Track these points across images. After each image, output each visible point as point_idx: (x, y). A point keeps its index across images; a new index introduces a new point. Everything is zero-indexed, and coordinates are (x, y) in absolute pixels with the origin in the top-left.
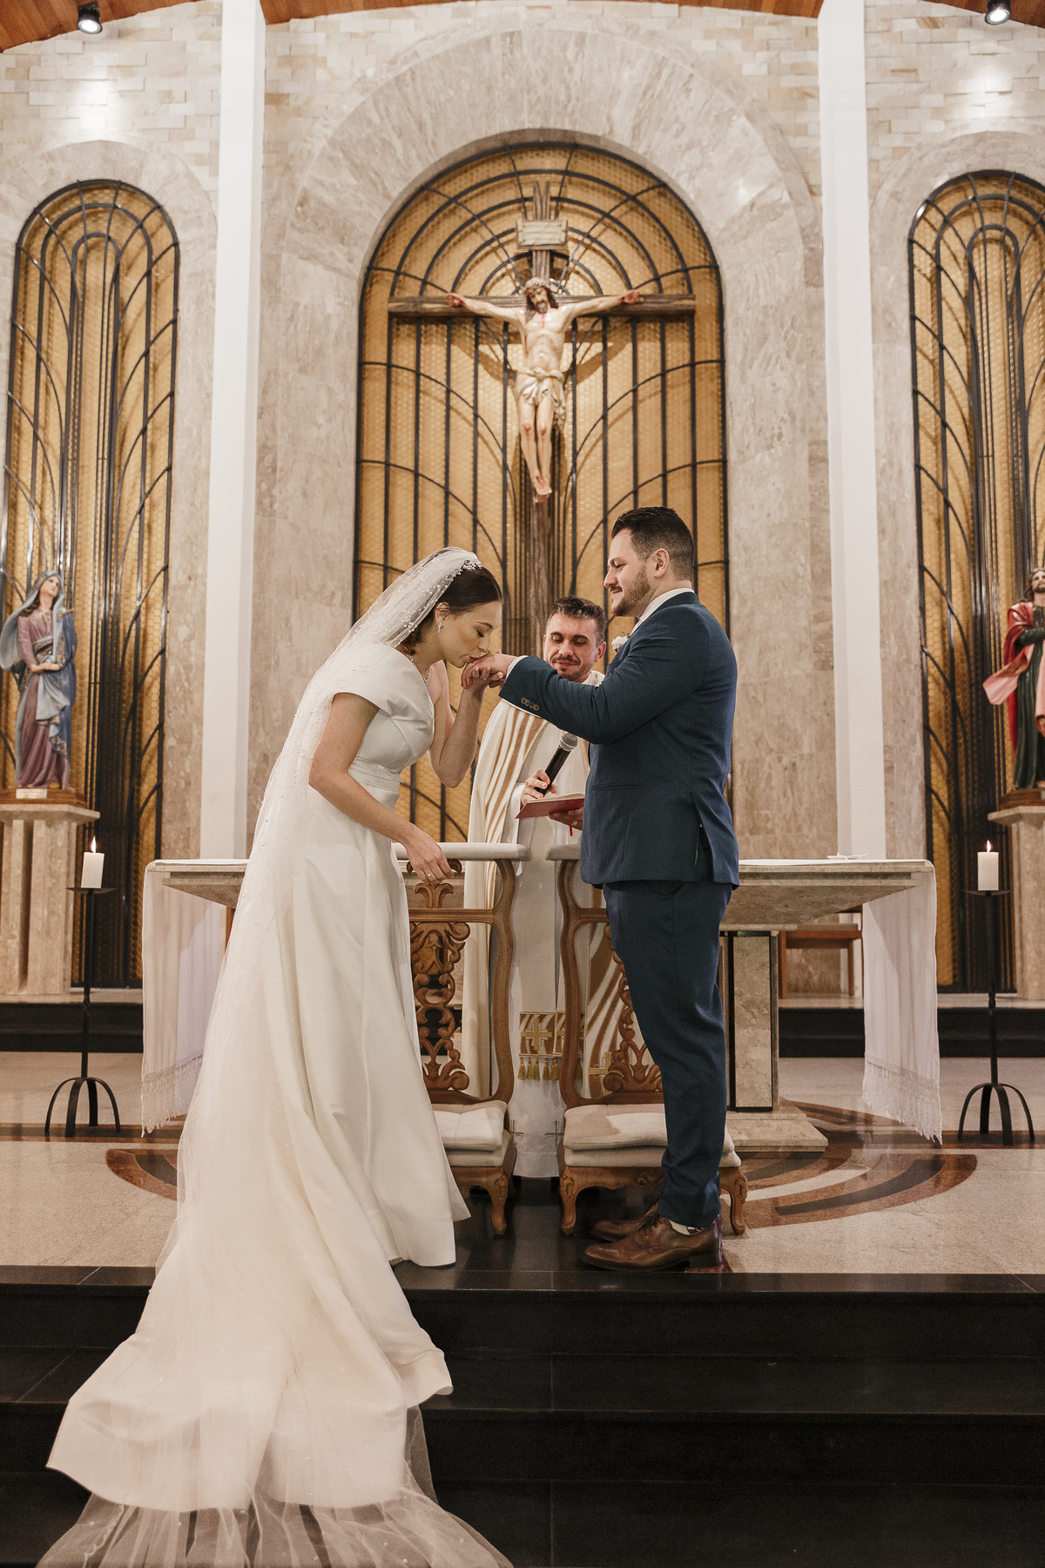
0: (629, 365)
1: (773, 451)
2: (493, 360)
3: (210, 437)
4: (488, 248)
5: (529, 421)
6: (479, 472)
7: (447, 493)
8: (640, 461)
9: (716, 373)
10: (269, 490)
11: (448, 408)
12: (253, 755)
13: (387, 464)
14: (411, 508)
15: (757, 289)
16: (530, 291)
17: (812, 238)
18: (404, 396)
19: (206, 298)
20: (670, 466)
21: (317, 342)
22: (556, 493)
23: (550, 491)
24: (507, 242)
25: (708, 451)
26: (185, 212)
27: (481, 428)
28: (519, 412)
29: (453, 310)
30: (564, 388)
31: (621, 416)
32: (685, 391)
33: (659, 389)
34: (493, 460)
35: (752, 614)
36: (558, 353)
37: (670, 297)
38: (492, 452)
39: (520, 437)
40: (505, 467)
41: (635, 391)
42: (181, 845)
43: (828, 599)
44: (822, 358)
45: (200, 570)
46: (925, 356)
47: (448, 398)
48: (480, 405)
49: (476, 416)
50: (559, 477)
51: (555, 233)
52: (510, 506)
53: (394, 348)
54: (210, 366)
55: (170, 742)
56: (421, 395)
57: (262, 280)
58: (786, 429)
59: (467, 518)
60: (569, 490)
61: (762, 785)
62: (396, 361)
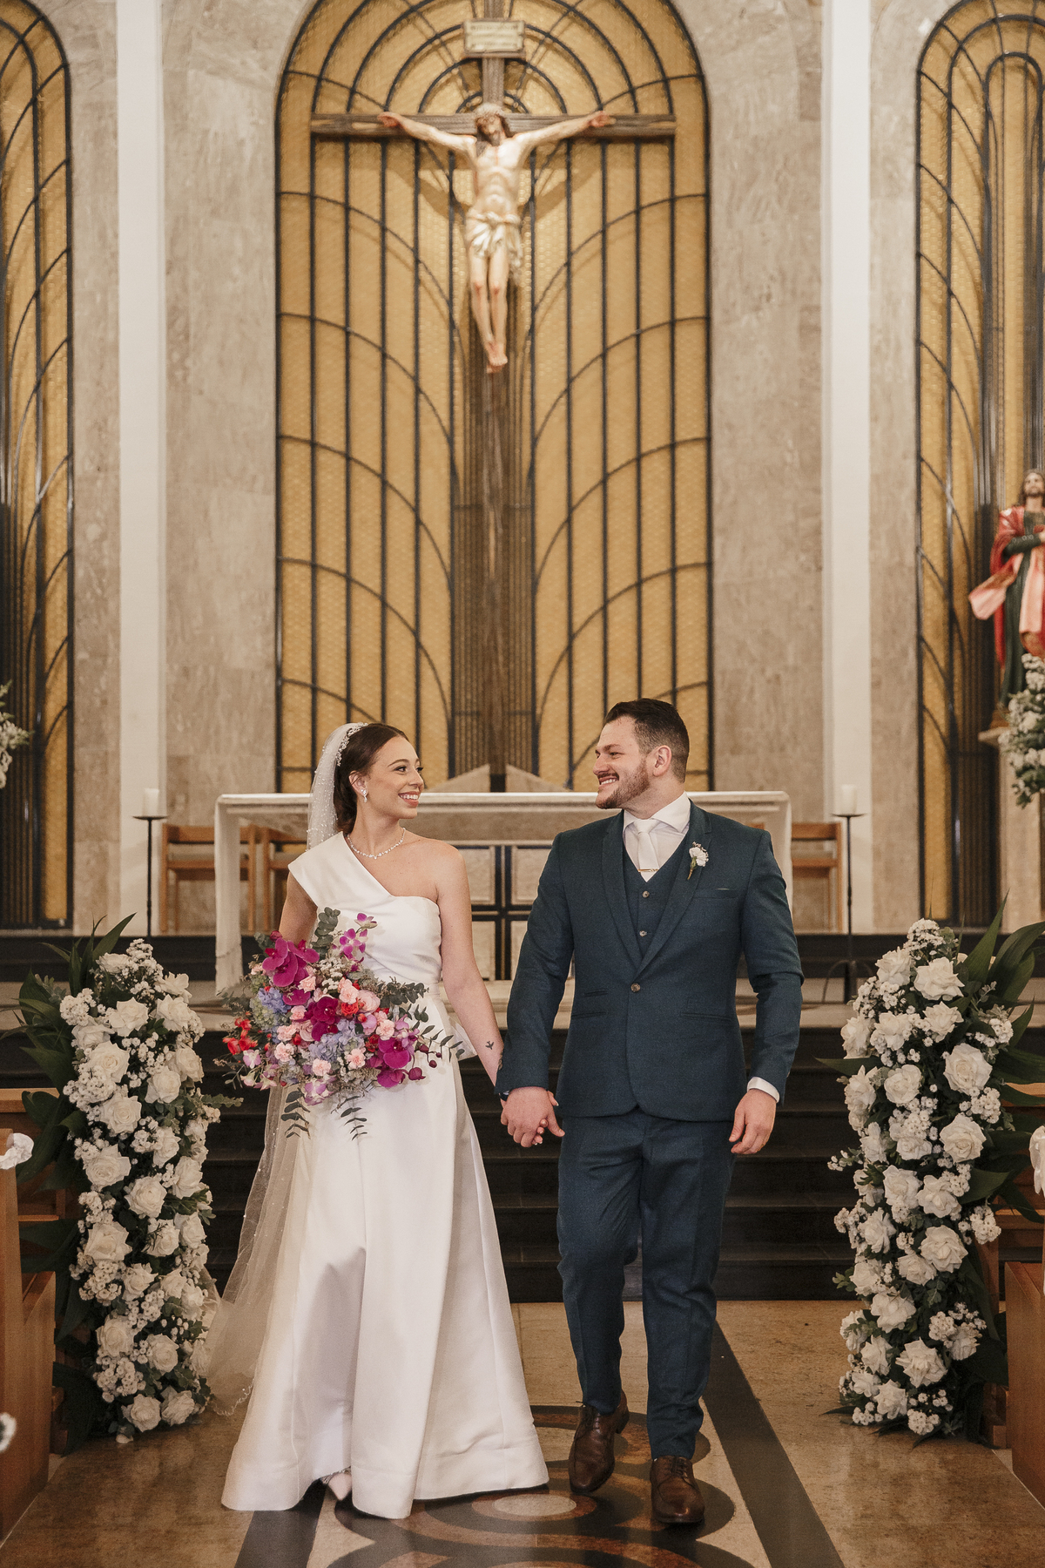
0: (598, 198)
1: (761, 314)
2: (433, 189)
3: (117, 305)
4: (429, 47)
5: (479, 278)
6: (422, 327)
7: (384, 356)
8: (610, 316)
9: (701, 207)
10: (183, 360)
11: (384, 249)
12: (171, 668)
13: (312, 320)
14: (342, 370)
15: (747, 114)
16: (481, 122)
17: (810, 59)
18: (329, 234)
19: (106, 135)
20: (645, 324)
21: (229, 175)
23: (504, 360)
24: (451, 40)
25: (689, 306)
26: (76, 28)
27: (423, 274)
28: (468, 264)
29: (389, 132)
30: (521, 232)
31: (588, 260)
32: (664, 229)
33: (632, 228)
34: (436, 312)
35: (735, 503)
37: (649, 118)
39: (469, 295)
40: (452, 324)
41: (604, 232)
42: (97, 770)
43: (818, 491)
44: (817, 207)
45: (111, 460)
46: (932, 208)
47: (383, 237)
48: (422, 244)
49: (417, 262)
51: (510, 36)
52: (457, 370)
53: (317, 171)
54: (115, 221)
55: (81, 655)
56: (352, 233)
57: (166, 105)
58: (776, 289)
59: (407, 386)
60: (528, 350)
61: (744, 700)
62: (321, 190)
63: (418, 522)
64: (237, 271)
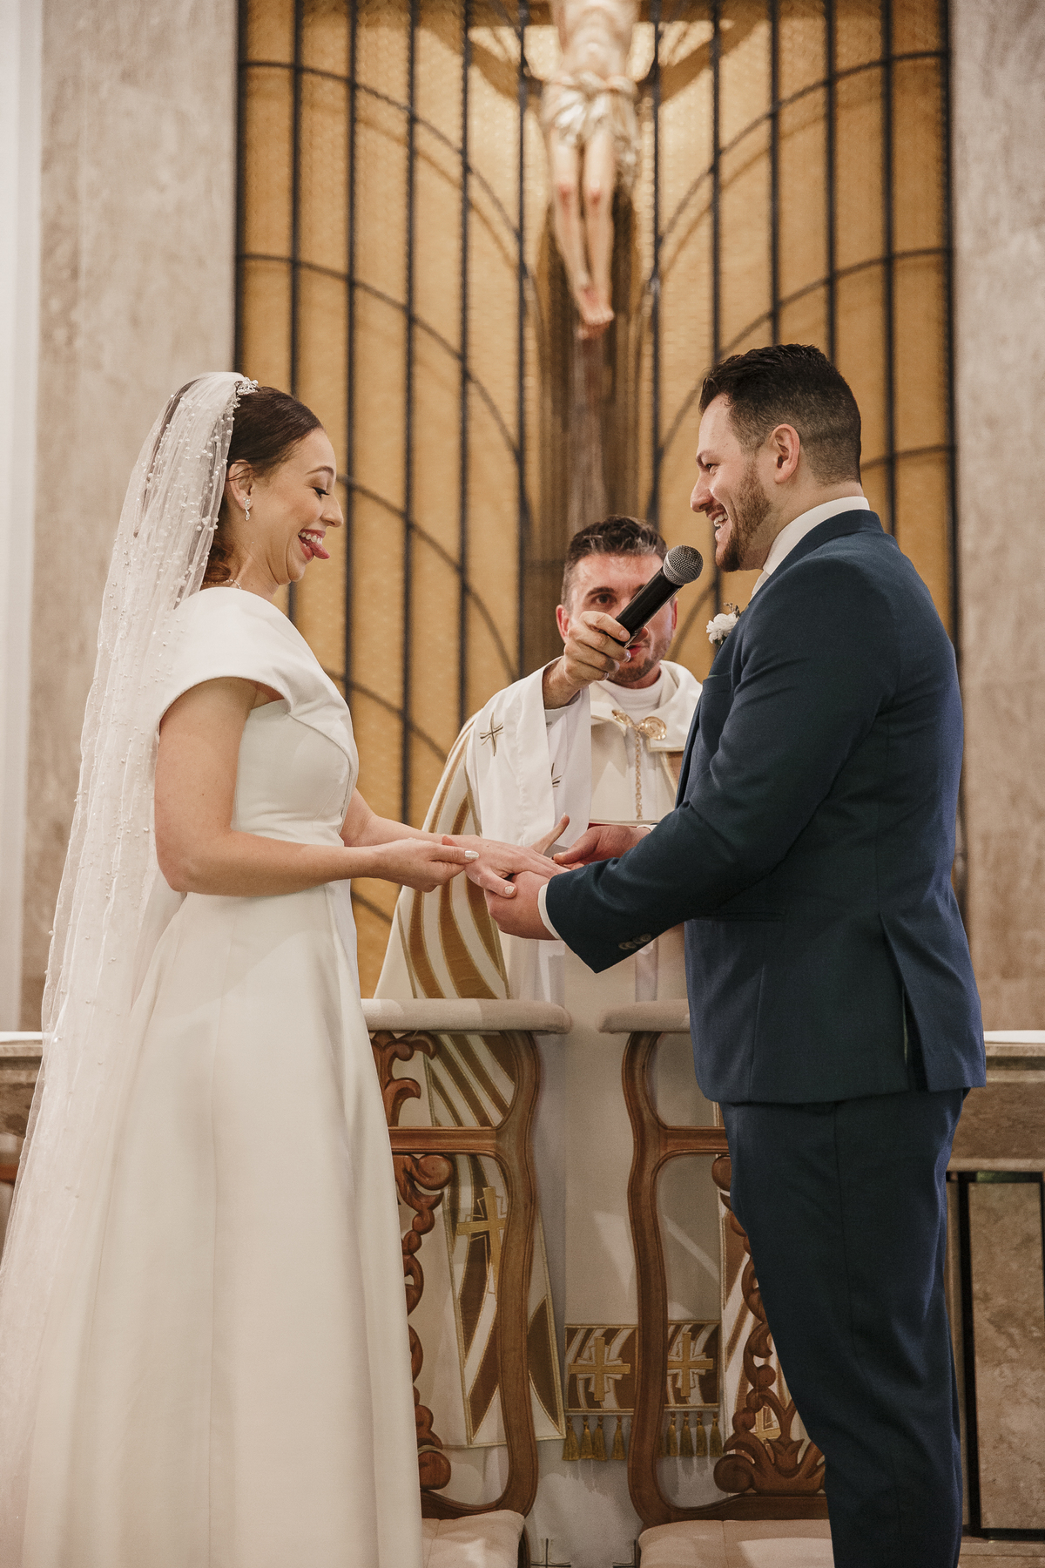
0: (762, 65)
2: (495, 59)
5: (567, 178)
6: (475, 277)
7: (411, 321)
8: (784, 254)
9: (935, 78)
10: (67, 311)
11: (412, 154)
12: (34, 825)
13: (295, 265)
14: (341, 348)
18: (325, 130)
20: (843, 262)
22: (621, 320)
23: (609, 315)
25: (916, 232)
27: (476, 193)
28: (549, 160)
30: (638, 114)
31: (747, 166)
32: (873, 114)
33: (821, 110)
34: (498, 255)
35: (1001, 550)
36: (624, 42)
38: (497, 239)
39: (550, 211)
40: (522, 270)
41: (774, 116)
47: (411, 134)
48: (474, 146)
49: (467, 169)
50: (628, 288)
52: (531, 345)
53: (305, 33)
56: (361, 129)
59: (449, 369)
60: (647, 310)
61: (1025, 882)
62: (311, 59)
63: (465, 590)
64: (165, 175)
